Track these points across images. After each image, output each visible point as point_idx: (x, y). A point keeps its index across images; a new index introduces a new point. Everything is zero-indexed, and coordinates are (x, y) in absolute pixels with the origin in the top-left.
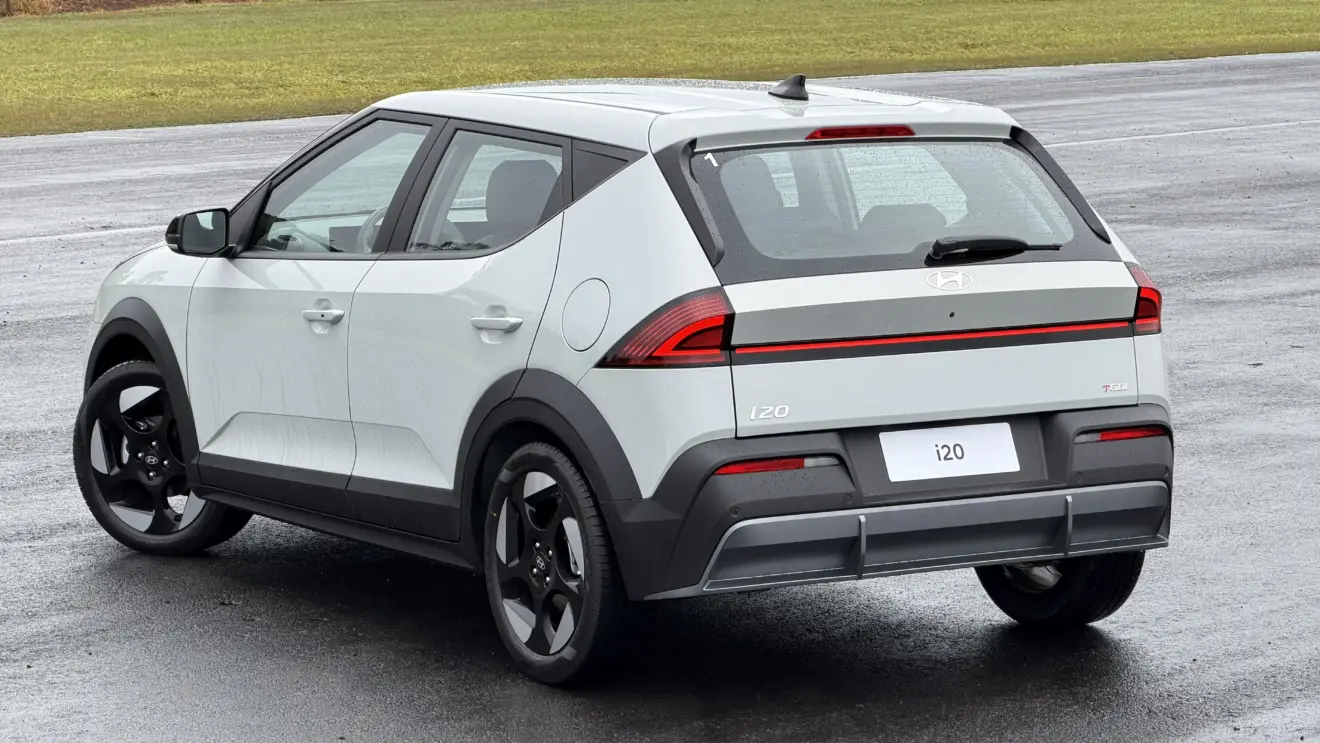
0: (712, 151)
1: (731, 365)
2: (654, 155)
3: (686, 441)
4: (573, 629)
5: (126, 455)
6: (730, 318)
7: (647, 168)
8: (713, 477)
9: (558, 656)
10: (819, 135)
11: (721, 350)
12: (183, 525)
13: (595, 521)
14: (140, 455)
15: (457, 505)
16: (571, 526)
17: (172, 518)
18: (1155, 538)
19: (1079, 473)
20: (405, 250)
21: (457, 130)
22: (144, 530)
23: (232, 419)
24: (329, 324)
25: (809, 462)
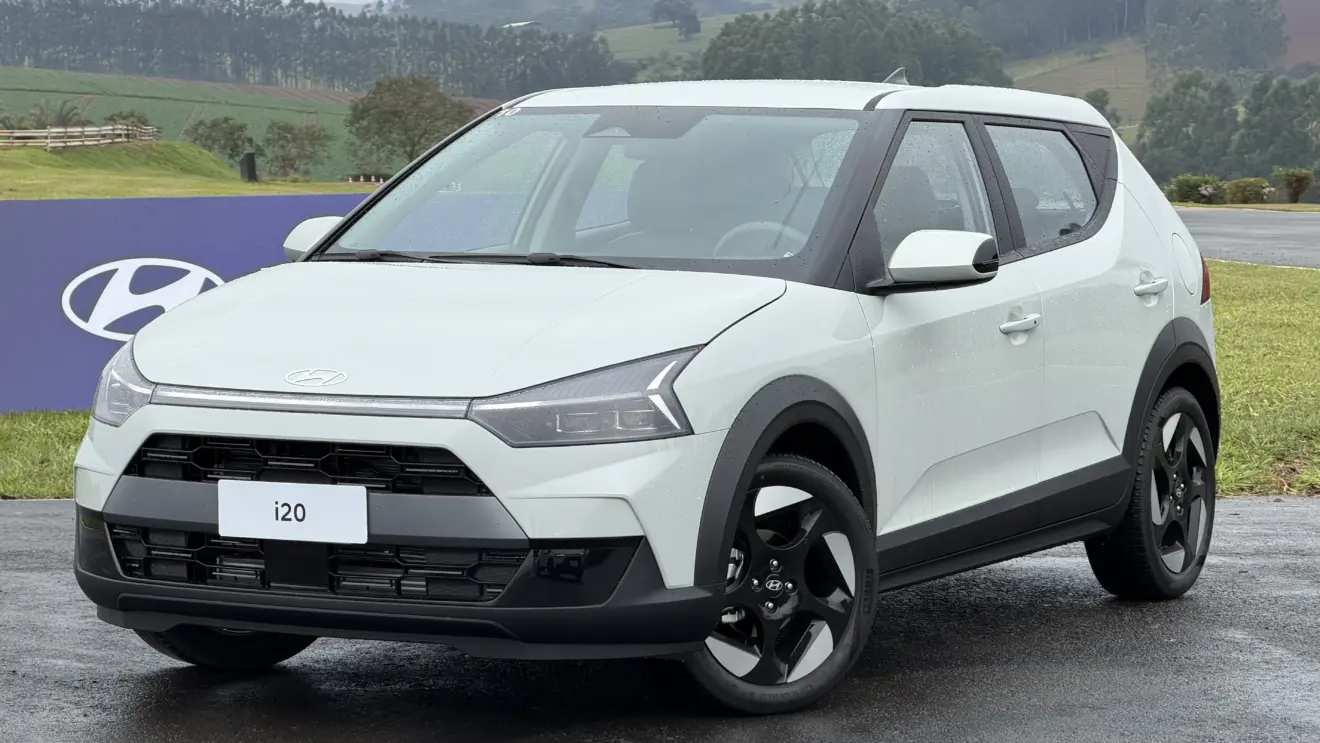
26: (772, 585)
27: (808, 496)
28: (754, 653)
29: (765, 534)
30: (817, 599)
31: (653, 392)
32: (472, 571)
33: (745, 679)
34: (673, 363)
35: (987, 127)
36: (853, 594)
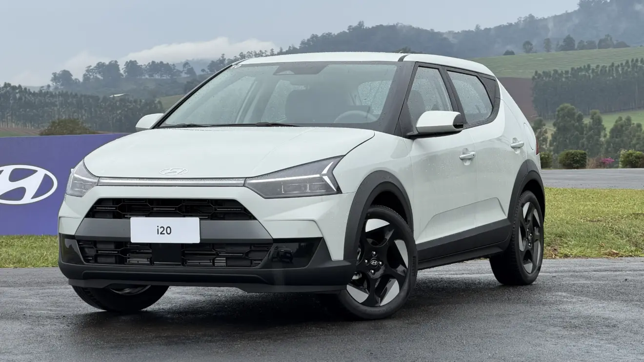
26: (373, 263)
27: (387, 223)
28: (367, 293)
29: (370, 241)
30: (393, 269)
31: (325, 175)
32: (247, 254)
33: (363, 304)
34: (332, 163)
35: (448, 72)
36: (407, 267)
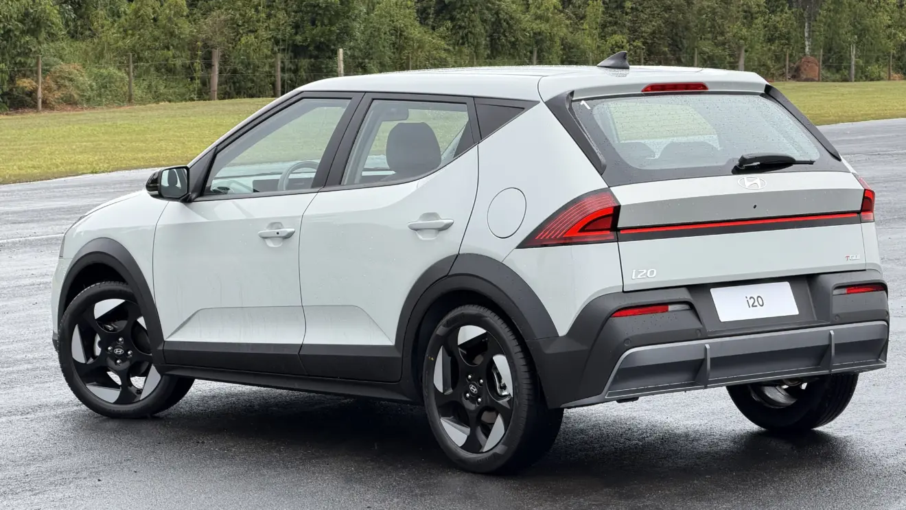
0: (585, 100)
1: (617, 242)
2: (545, 103)
3: (589, 295)
4: (503, 432)
5: (98, 351)
6: (617, 209)
7: (542, 112)
8: (610, 318)
9: (491, 452)
10: (649, 89)
11: (611, 231)
12: (143, 396)
13: (521, 355)
14: (109, 348)
15: (399, 355)
16: (500, 361)
17: (134, 391)
18: (878, 362)
19: (837, 315)
20: (340, 184)
21: (373, 99)
22: (113, 402)
23: (193, 315)
24: (281, 239)
25: (671, 308)
